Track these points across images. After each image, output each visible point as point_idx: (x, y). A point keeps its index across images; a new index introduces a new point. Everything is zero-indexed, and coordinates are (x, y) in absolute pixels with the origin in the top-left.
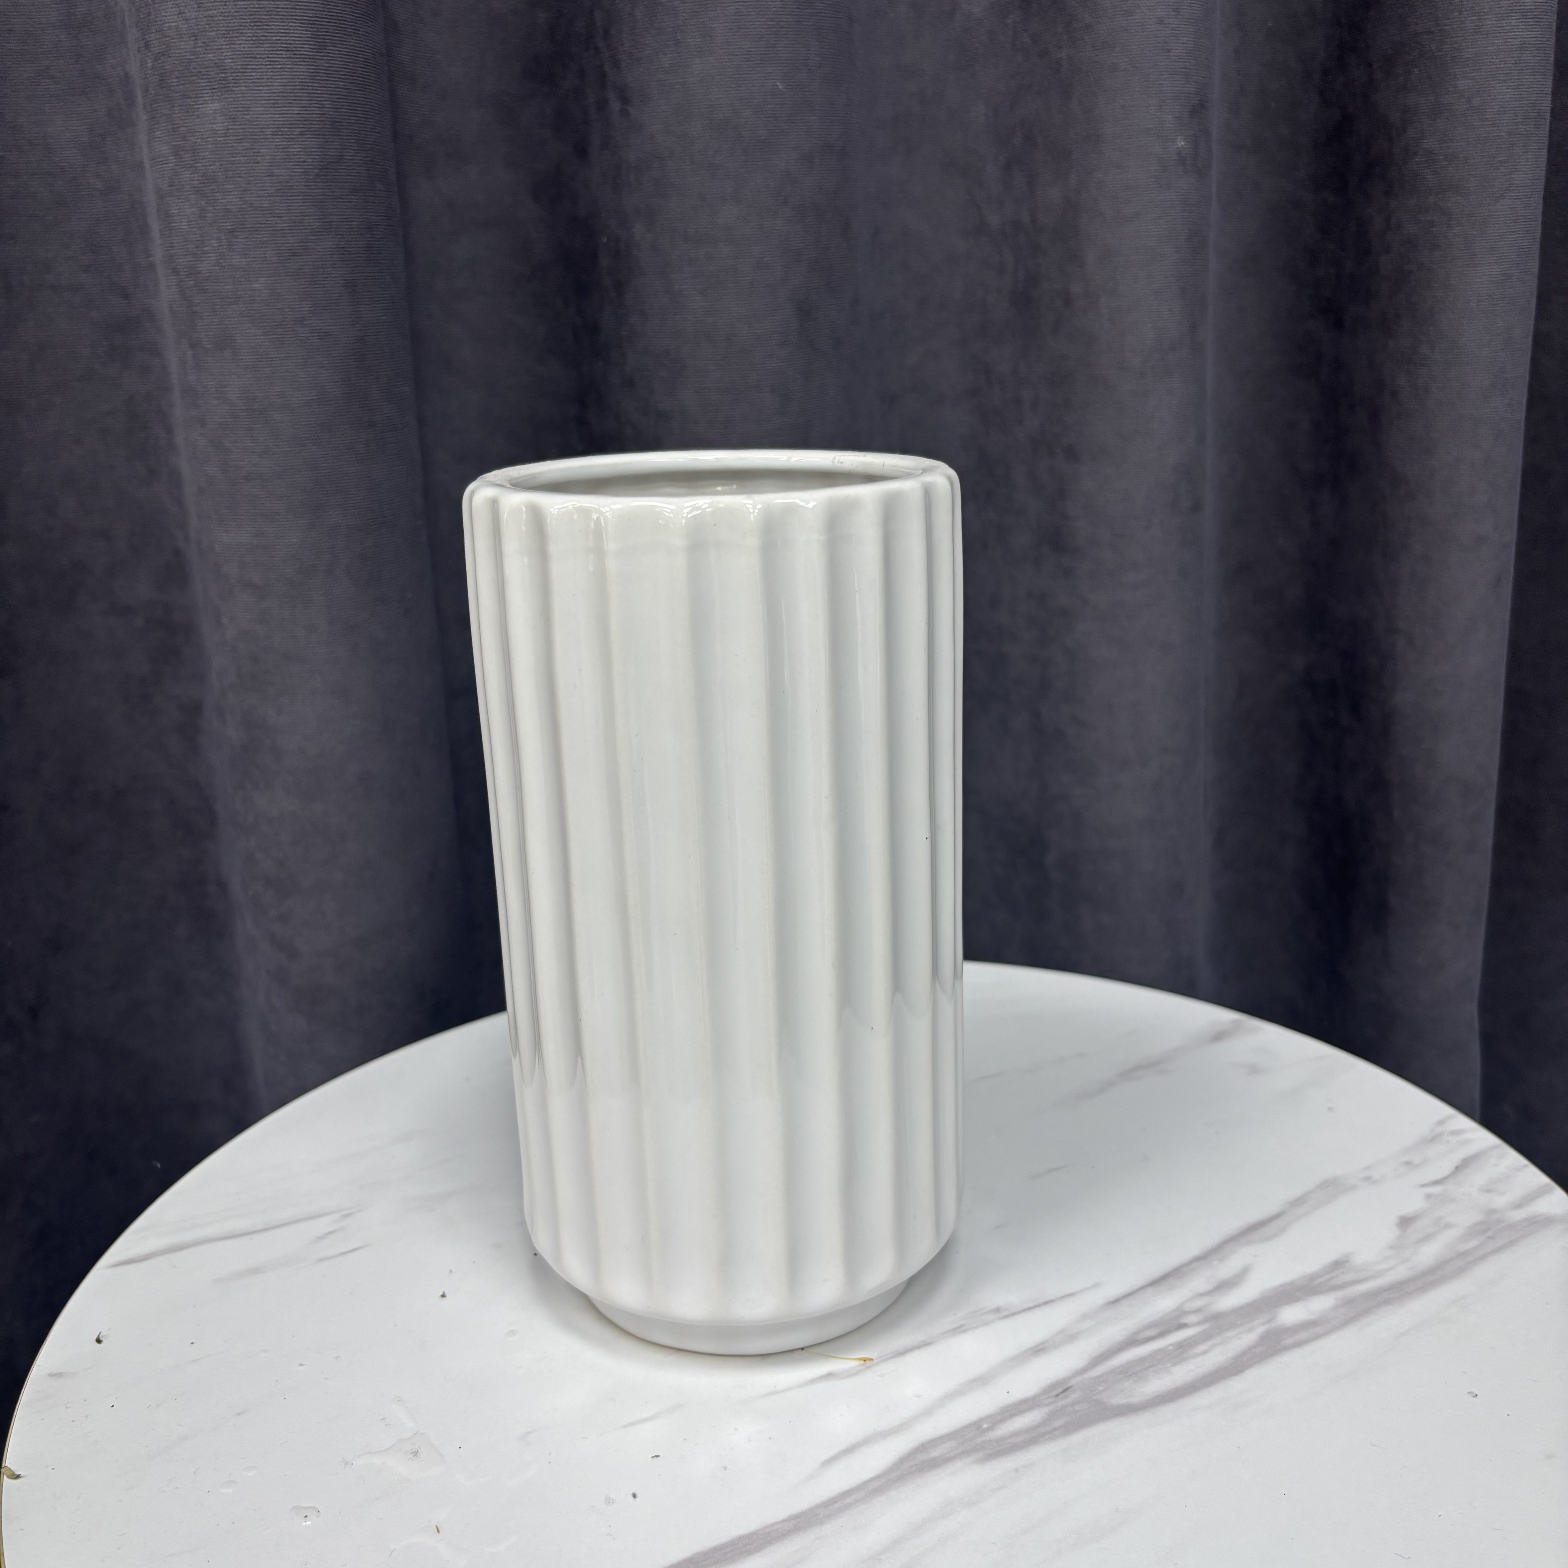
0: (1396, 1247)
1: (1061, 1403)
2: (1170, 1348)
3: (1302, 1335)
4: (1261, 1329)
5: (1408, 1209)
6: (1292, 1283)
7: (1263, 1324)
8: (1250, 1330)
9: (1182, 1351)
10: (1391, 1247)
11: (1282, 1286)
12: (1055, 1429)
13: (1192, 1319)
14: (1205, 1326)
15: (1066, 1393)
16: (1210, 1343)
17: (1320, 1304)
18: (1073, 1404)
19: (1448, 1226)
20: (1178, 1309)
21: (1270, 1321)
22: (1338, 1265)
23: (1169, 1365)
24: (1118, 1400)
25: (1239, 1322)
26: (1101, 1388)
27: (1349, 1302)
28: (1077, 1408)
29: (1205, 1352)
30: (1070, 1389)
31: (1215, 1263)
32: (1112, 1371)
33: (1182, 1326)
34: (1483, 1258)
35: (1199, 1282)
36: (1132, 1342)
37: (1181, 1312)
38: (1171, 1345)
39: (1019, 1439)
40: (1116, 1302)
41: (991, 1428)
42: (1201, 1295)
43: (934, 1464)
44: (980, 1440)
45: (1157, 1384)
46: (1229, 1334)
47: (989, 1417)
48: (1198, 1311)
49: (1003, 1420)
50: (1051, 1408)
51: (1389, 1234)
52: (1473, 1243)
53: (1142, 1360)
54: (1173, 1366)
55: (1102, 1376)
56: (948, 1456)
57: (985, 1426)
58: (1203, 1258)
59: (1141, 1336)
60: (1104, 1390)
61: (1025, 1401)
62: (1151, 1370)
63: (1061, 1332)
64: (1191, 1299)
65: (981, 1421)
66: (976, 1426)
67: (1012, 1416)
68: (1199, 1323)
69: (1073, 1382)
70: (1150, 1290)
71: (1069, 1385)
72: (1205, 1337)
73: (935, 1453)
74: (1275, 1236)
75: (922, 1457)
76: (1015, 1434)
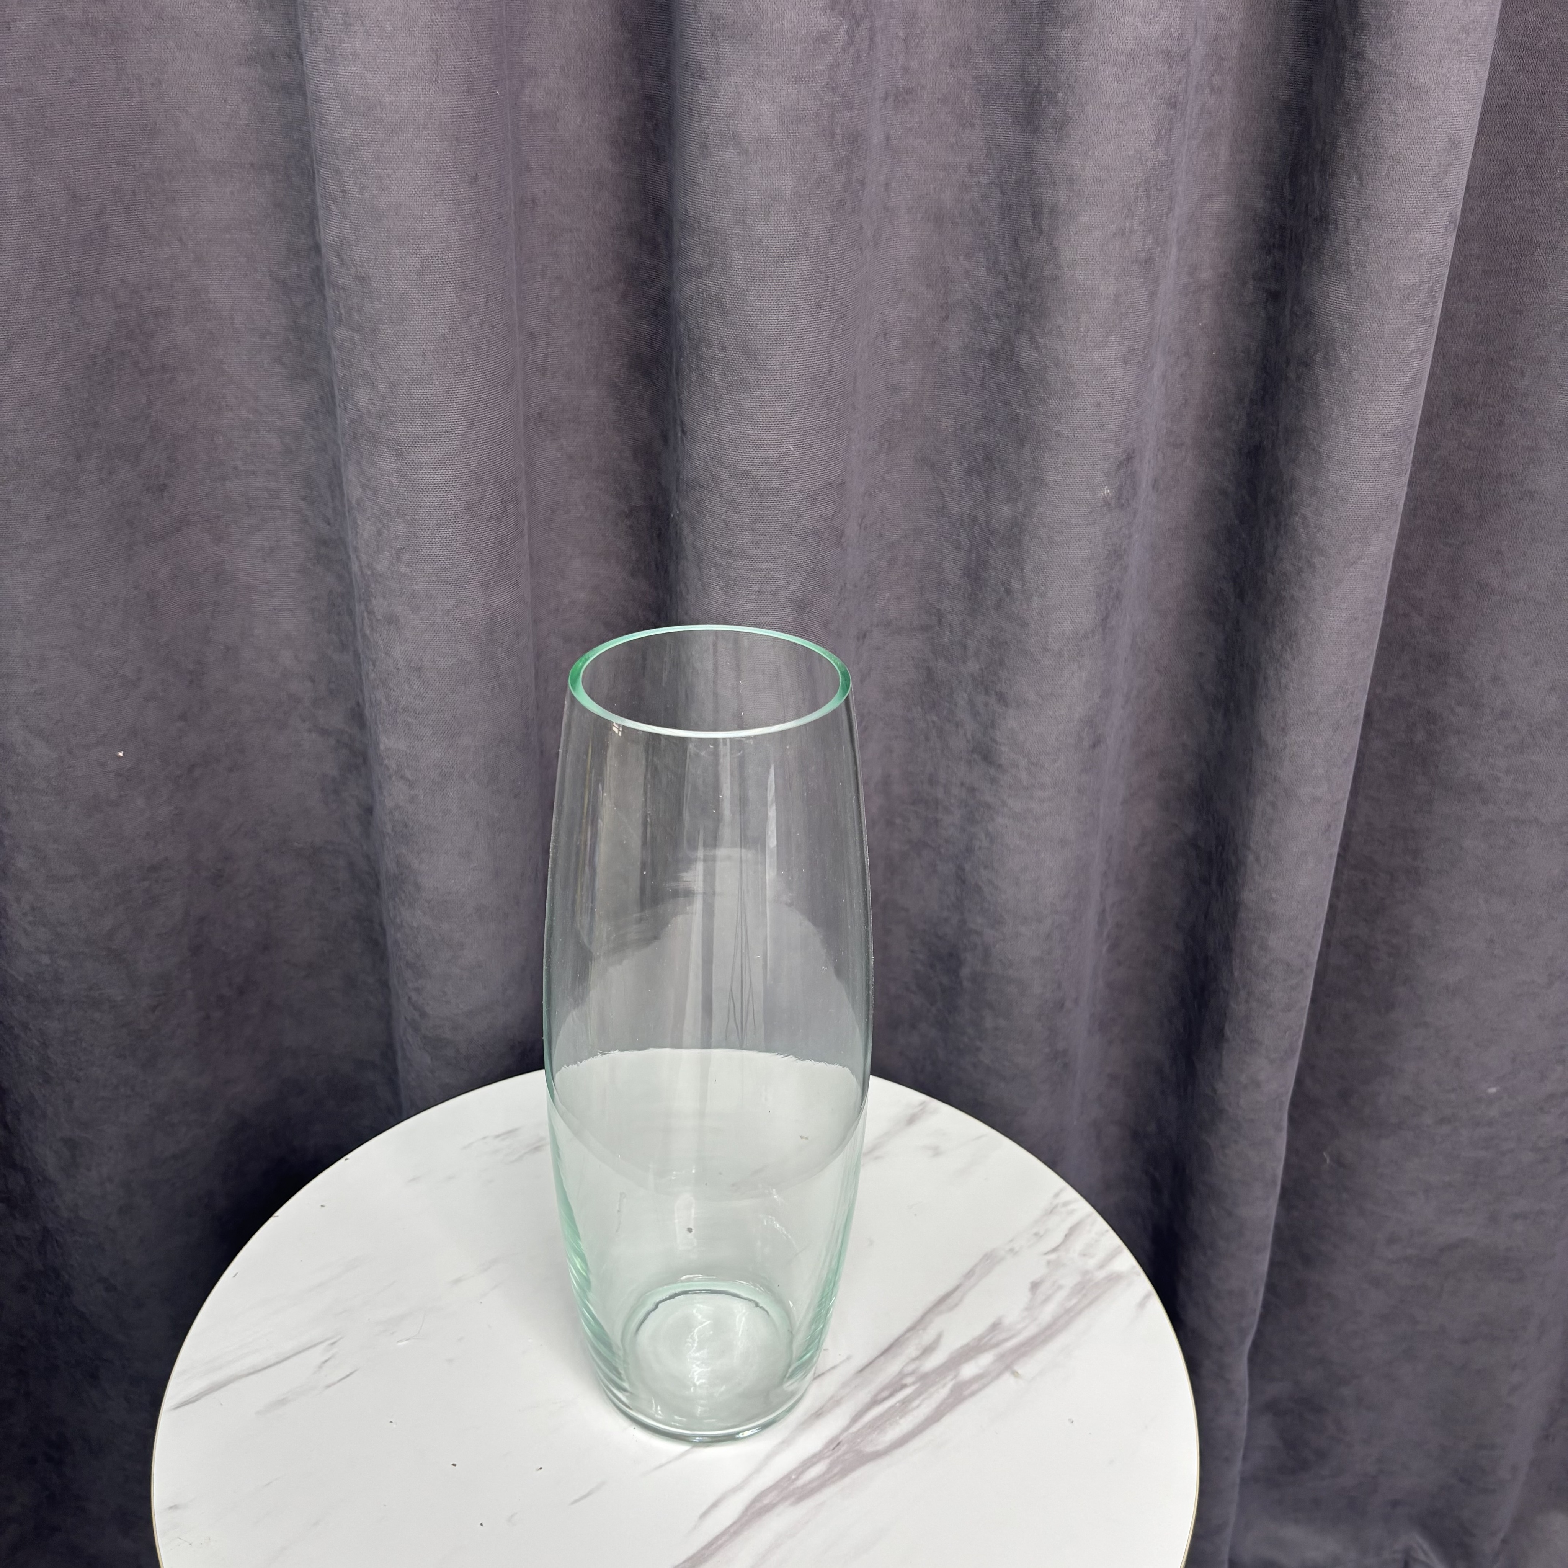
0: (1028, 1309)
1: (836, 1455)
2: (898, 1404)
3: (975, 1387)
4: (950, 1385)
5: (1035, 1277)
6: (967, 1345)
7: (952, 1380)
8: (944, 1386)
9: (904, 1407)
10: (1027, 1309)
11: (962, 1347)
12: (835, 1475)
13: (909, 1380)
14: (917, 1385)
15: (839, 1446)
16: (921, 1398)
17: (985, 1360)
18: (844, 1454)
19: (1060, 1287)
20: (900, 1372)
21: (955, 1377)
22: (995, 1326)
23: (898, 1418)
24: (869, 1449)
25: (937, 1380)
26: (859, 1440)
27: (1001, 1357)
28: (846, 1457)
29: (918, 1406)
30: (841, 1444)
31: (921, 1332)
32: (864, 1427)
33: (904, 1386)
34: (1080, 1312)
35: (911, 1350)
36: (875, 1402)
37: (902, 1375)
38: (899, 1402)
39: (814, 1485)
40: (862, 1370)
41: (797, 1479)
42: (914, 1360)
43: (767, 1509)
44: (791, 1488)
45: (893, 1433)
46: (932, 1390)
47: (795, 1470)
48: (912, 1373)
49: (802, 1472)
50: (831, 1458)
51: (1024, 1296)
52: (1074, 1301)
53: (881, 1417)
54: (900, 1418)
55: (859, 1431)
56: (774, 1502)
57: (793, 1477)
58: (912, 1329)
59: (880, 1397)
60: (862, 1441)
61: (814, 1456)
62: (887, 1423)
63: (832, 1397)
64: (907, 1364)
65: (791, 1473)
66: (788, 1478)
67: (809, 1468)
68: (914, 1383)
69: (841, 1438)
70: (882, 1358)
71: (840, 1439)
72: (917, 1394)
73: (766, 1501)
74: (956, 1305)
75: (759, 1505)
76: (811, 1481)
